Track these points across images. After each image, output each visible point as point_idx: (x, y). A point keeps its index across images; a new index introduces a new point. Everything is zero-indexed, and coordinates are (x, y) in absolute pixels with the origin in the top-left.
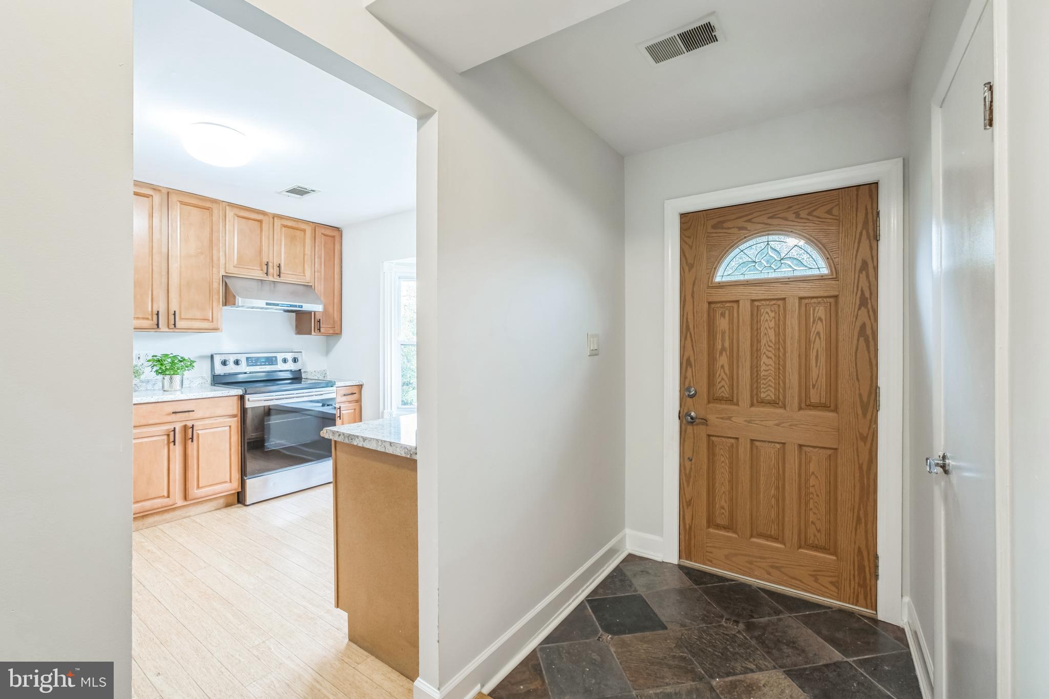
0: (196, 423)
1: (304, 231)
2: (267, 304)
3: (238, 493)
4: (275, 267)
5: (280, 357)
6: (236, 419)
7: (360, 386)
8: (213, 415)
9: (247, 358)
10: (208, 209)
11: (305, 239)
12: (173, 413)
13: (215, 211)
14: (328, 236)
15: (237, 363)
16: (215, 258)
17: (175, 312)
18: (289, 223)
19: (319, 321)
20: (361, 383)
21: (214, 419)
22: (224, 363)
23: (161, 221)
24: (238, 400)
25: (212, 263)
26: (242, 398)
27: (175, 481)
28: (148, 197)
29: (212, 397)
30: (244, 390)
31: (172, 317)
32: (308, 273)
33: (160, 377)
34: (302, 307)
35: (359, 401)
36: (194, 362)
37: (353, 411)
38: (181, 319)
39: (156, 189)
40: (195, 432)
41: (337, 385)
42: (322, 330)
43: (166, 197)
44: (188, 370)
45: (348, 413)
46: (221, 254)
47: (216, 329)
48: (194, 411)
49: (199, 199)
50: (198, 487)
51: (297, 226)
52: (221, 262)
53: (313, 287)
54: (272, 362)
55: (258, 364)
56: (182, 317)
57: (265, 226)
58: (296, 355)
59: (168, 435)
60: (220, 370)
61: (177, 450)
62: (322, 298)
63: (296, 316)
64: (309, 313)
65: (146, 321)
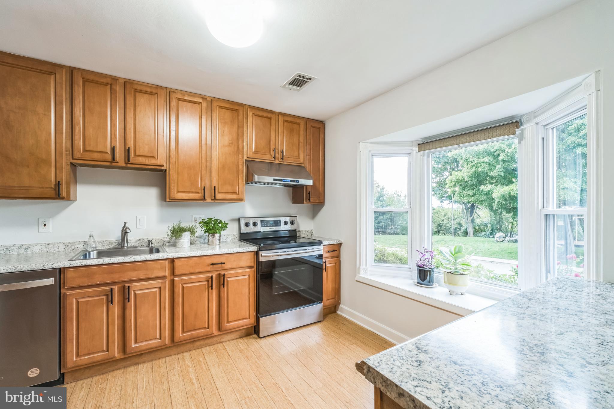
0: (227, 272)
1: (299, 124)
2: (275, 180)
3: (255, 326)
4: (280, 153)
5: (283, 220)
6: (253, 269)
7: (340, 245)
8: (237, 266)
9: (261, 221)
10: (236, 111)
11: (299, 131)
12: (211, 264)
13: (241, 112)
14: (315, 128)
15: (255, 224)
16: (241, 147)
17: (215, 187)
18: (289, 119)
19: (310, 193)
20: (340, 242)
21: (239, 269)
22: (247, 225)
23: (207, 121)
24: (255, 255)
25: (239, 150)
26: (257, 253)
27: (212, 317)
28: (199, 104)
29: (237, 253)
30: (259, 248)
31: (213, 191)
32: (301, 157)
33: (207, 234)
34: (298, 182)
35: (338, 257)
36: (228, 224)
37: (334, 264)
38: (219, 192)
39: (204, 98)
40: (225, 279)
41: (323, 244)
42: (311, 200)
43: (210, 103)
44: (224, 230)
45: (331, 266)
46: (244, 144)
47: (241, 200)
48: (224, 263)
49: (230, 103)
50: (228, 322)
51: (294, 121)
52: (244, 150)
53: (305, 167)
54: (277, 224)
55: (268, 225)
56: (220, 191)
57: (273, 122)
58: (293, 219)
59: (208, 281)
60: (244, 229)
61: (214, 293)
62: (311, 175)
63: (293, 190)
64: (302, 187)
65: (197, 194)
